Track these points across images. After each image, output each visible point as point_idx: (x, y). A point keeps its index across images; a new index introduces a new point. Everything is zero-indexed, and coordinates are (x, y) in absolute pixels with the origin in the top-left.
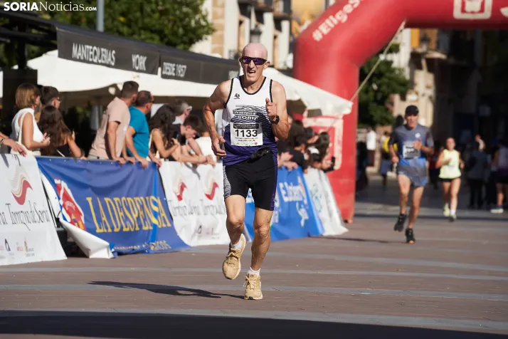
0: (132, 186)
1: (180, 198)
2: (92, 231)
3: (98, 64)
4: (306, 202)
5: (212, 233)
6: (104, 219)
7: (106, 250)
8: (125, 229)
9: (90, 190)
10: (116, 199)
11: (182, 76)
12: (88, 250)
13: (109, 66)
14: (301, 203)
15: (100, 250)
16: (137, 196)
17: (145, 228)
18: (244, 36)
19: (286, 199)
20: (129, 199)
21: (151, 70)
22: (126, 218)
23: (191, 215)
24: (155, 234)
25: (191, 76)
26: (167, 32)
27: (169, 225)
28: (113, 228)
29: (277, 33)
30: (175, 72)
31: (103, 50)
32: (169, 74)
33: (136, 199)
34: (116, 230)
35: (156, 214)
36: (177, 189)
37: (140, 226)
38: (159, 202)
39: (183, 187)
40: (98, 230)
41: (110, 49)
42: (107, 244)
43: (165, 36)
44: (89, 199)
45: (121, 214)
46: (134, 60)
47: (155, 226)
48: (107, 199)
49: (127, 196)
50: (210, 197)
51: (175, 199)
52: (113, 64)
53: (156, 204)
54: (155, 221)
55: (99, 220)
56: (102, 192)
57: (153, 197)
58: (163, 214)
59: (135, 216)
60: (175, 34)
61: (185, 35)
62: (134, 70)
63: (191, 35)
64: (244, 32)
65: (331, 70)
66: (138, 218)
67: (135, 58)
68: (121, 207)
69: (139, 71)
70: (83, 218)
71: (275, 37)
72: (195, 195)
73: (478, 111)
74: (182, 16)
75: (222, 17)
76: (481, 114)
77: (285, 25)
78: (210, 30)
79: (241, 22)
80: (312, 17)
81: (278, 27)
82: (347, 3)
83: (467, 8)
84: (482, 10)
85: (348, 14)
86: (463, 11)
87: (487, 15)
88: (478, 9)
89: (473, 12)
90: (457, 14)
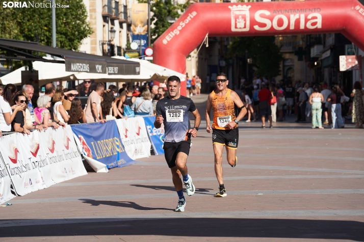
0: (107, 133)
1: (126, 136)
2: (95, 158)
3: (83, 72)
5: (141, 152)
6: (99, 152)
7: (105, 168)
8: (107, 156)
9: (92, 138)
10: (102, 141)
11: (117, 72)
12: (96, 169)
13: (87, 72)
15: (101, 168)
16: (109, 138)
17: (114, 154)
18: (106, 33)
20: (107, 140)
21: (104, 72)
22: (107, 150)
23: (132, 145)
24: (118, 157)
25: (120, 72)
26: (69, 34)
27: (123, 151)
28: (102, 156)
30: (114, 71)
31: (84, 64)
32: (111, 72)
33: (109, 140)
34: (104, 157)
35: (118, 147)
36: (125, 132)
37: (113, 153)
38: (118, 140)
39: (127, 130)
40: (98, 158)
41: (86, 64)
42: (105, 165)
43: (68, 36)
44: (92, 143)
45: (105, 148)
46: (97, 68)
47: (118, 152)
48: (99, 142)
49: (106, 139)
50: (138, 134)
51: (124, 137)
52: (88, 71)
53: (117, 141)
54: (118, 150)
55: (97, 153)
56: (97, 139)
57: (115, 138)
58: (121, 146)
59: (110, 148)
60: (73, 35)
61: (78, 35)
62: (97, 73)
63: (81, 35)
64: (106, 30)
65: (172, 59)
66: (111, 149)
67: (97, 66)
68: (104, 145)
69: (100, 73)
70: (91, 153)
71: (120, 32)
72: (132, 134)
73: (219, 64)
74: (76, 25)
75: (95, 24)
76: (221, 65)
77: (125, 25)
78: (91, 32)
79: (104, 26)
80: (142, 22)
81: (121, 27)
82: (179, 25)
83: (238, 26)
84: (245, 27)
85: (180, 31)
86: (236, 27)
87: (247, 29)
88: (243, 26)
89: (240, 28)
90: (233, 29)
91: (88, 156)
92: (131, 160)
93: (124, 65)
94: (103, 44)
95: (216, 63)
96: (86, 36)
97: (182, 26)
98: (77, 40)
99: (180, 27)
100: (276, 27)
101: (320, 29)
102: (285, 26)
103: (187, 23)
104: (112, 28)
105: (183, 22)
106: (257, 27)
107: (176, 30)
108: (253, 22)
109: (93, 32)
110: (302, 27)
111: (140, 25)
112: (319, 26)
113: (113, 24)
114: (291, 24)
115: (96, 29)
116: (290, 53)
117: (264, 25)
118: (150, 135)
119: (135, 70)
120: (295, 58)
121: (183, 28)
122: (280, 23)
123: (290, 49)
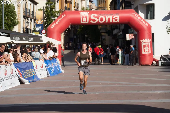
0: (29, 67)
1: (36, 68)
2: (24, 78)
3: (17, 40)
4: (58, 66)
6: (25, 75)
8: (29, 77)
10: (27, 70)
11: (32, 40)
12: (24, 82)
13: (19, 40)
14: (57, 66)
15: (27, 82)
18: (25, 24)
19: (55, 66)
21: (27, 40)
24: (33, 77)
25: (34, 41)
27: (36, 74)
28: (27, 77)
29: (31, 22)
32: (30, 40)
33: (30, 70)
35: (33, 73)
36: (36, 66)
37: (31, 76)
38: (34, 70)
39: (37, 66)
41: (19, 37)
42: (28, 81)
43: (8, 24)
44: (22, 71)
47: (33, 75)
48: (25, 71)
50: (42, 67)
51: (36, 69)
56: (24, 69)
57: (32, 69)
58: (34, 72)
59: (30, 74)
65: (55, 35)
67: (24, 38)
68: (28, 72)
69: (25, 41)
70: (22, 75)
71: (31, 23)
72: (39, 67)
73: (74, 37)
74: (12, 20)
75: (20, 19)
76: (74, 38)
77: (33, 20)
78: (18, 23)
79: (24, 20)
80: (40, 19)
81: (31, 21)
82: (58, 20)
83: (84, 21)
84: (87, 21)
85: (58, 23)
86: (83, 21)
87: (88, 22)
88: (86, 21)
89: (85, 22)
90: (82, 22)
91: (21, 77)
92: (39, 79)
93: (35, 37)
94: (23, 28)
95: (72, 37)
96: (16, 25)
97: (59, 20)
98: (12, 26)
99: (59, 21)
100: (100, 21)
101: (118, 22)
102: (104, 21)
103: (61, 19)
104: (27, 21)
105: (60, 19)
106: (92, 21)
107: (57, 22)
108: (90, 19)
109: (19, 23)
110: (111, 21)
111: (40, 20)
112: (118, 21)
113: (28, 19)
114: (106, 20)
115: (20, 22)
116: (104, 32)
117: (95, 20)
118: (47, 68)
119: (40, 40)
120: (107, 35)
121: (60, 21)
122: (102, 19)
123: (104, 31)
